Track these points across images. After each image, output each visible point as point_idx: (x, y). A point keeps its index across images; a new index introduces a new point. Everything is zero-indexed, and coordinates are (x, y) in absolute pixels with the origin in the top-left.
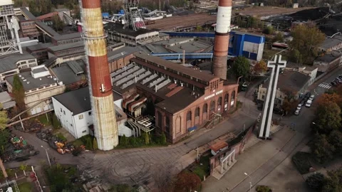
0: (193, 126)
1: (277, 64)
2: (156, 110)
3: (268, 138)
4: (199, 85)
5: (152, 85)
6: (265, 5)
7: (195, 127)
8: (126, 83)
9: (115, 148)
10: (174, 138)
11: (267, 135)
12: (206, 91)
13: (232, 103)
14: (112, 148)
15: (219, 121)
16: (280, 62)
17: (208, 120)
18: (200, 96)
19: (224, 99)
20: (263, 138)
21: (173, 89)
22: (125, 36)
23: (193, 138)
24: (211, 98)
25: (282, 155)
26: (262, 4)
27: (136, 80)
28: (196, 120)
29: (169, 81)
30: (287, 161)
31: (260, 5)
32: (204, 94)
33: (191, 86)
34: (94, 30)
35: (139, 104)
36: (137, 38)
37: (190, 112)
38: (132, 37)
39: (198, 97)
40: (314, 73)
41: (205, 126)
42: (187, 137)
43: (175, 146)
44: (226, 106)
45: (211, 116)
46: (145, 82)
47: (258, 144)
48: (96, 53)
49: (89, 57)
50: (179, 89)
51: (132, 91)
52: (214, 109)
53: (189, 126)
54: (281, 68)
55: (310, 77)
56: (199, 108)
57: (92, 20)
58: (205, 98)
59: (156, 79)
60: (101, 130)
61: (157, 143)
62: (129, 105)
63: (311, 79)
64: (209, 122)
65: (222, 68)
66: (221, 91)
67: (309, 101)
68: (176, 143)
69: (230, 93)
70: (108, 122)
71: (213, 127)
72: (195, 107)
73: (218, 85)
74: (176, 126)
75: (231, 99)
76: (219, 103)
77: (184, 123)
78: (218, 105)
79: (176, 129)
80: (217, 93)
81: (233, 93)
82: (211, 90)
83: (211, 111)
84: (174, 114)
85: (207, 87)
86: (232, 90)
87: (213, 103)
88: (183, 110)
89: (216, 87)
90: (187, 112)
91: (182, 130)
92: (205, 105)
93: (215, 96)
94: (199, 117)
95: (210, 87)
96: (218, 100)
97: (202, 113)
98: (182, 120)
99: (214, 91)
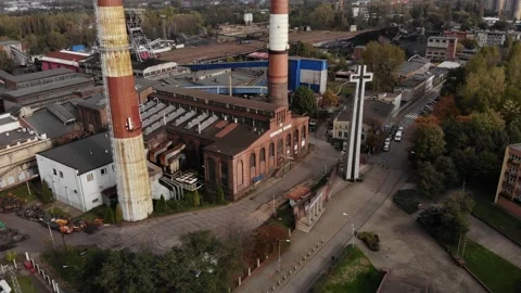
0: (258, 175)
1: (361, 78)
2: (206, 156)
3: (357, 180)
4: (261, 118)
5: (191, 125)
6: (313, 29)
7: (261, 177)
8: (150, 125)
9: (150, 216)
10: (235, 191)
11: (356, 176)
12: (272, 125)
13: (303, 143)
14: (145, 216)
15: (291, 167)
16: (365, 74)
17: (276, 167)
18: (265, 132)
19: (293, 137)
20: (352, 180)
21: (224, 128)
23: (259, 191)
24: (277, 136)
25: (380, 197)
26: (308, 29)
27: (165, 121)
28: (262, 167)
29: (214, 118)
30: (388, 203)
31: (305, 29)
32: (268, 128)
33: (249, 122)
34: (115, 37)
35: (175, 153)
36: (146, 71)
37: (254, 155)
38: (138, 72)
39: (262, 134)
40: (398, 99)
41: (273, 175)
42: (251, 191)
43: (237, 204)
44: (296, 147)
45: (280, 161)
46: (179, 122)
47: (346, 187)
48: (119, 72)
49: (108, 78)
50: (232, 127)
51: (161, 136)
52: (282, 151)
53: (253, 175)
54: (367, 83)
55: (394, 106)
56: (264, 150)
57: (112, 23)
58: (272, 135)
59: (195, 117)
60: (128, 189)
61: (211, 203)
62: (161, 156)
63: (395, 109)
64: (277, 170)
66: (290, 126)
67: (399, 134)
68: (239, 199)
69: (300, 129)
70: (139, 176)
71: (284, 176)
72: (260, 148)
73: (285, 116)
74: (237, 175)
75: (302, 137)
76: (288, 143)
77: (247, 170)
78: (287, 146)
79: (237, 179)
80: (284, 129)
81: (304, 129)
82: (277, 124)
83: (278, 153)
84: (234, 157)
85: (273, 119)
86: (302, 125)
87: (280, 143)
88: (245, 151)
89: (284, 119)
90: (250, 154)
91: (244, 180)
92: (271, 145)
93: (283, 133)
94: (265, 163)
95: (276, 119)
96: (287, 138)
97: (268, 157)
98: (245, 166)
99: (281, 125)
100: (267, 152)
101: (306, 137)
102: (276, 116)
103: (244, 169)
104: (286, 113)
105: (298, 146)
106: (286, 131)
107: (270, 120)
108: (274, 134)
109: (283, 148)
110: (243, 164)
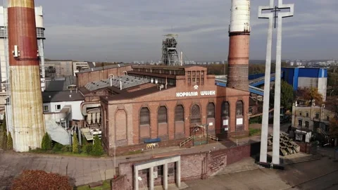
0: (154, 137)
7: (158, 140)
10: (112, 144)
11: (276, 161)
13: (240, 121)
14: (26, 150)
15: (209, 141)
16: (281, 5)
18: (168, 88)
28: (161, 129)
32: (175, 86)
37: (148, 111)
41: (179, 145)
43: (109, 159)
44: (226, 122)
45: (193, 130)
48: (13, 3)
52: (199, 120)
53: (145, 134)
56: (165, 108)
58: (179, 95)
66: (212, 93)
69: (233, 102)
70: (23, 106)
71: (192, 147)
72: (158, 104)
73: (203, 79)
74: (115, 126)
75: (236, 114)
76: (210, 113)
77: (134, 124)
78: (209, 116)
79: (115, 131)
80: (203, 93)
81: (240, 105)
82: (189, 84)
83: (192, 120)
84: (110, 102)
85: (181, 77)
86: (237, 98)
87: (196, 109)
88: (131, 101)
89: (201, 81)
90: (139, 106)
91: (129, 136)
92: (180, 108)
93: (200, 97)
94: (168, 125)
95: (187, 78)
96: (208, 106)
97: (173, 120)
98: (130, 118)
99: (196, 87)
100: (171, 114)
101: (245, 116)
102: (186, 74)
103: (128, 122)
104: (206, 76)
105: (229, 122)
106: (205, 97)
107: (178, 77)
108: (184, 94)
109: (201, 116)
110: (126, 115)
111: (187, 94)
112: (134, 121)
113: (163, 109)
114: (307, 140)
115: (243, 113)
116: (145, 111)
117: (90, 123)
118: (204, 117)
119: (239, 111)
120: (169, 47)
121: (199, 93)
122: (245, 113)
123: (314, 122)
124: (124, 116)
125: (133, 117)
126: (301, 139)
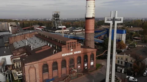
0: (51, 78)
1: (114, 20)
6: (133, 27)
7: (53, 79)
12: (63, 49)
13: (92, 63)
17: (68, 75)
21: (44, 48)
22: (51, 31)
24: (68, 56)
26: (132, 27)
28: (54, 73)
32: (61, 51)
36: (56, 31)
37: (47, 65)
38: (54, 31)
44: (86, 65)
45: (71, 72)
50: (48, 48)
51: (21, 50)
52: (74, 66)
56: (57, 63)
65: (90, 41)
66: (80, 52)
69: (89, 55)
71: (70, 81)
72: (52, 61)
73: (75, 46)
74: (29, 76)
75: (91, 60)
76: (79, 62)
77: (39, 74)
78: (78, 63)
79: (29, 78)
80: (75, 53)
81: (92, 56)
82: (68, 49)
83: (70, 67)
84: (25, 64)
85: (64, 46)
86: (91, 53)
87: (72, 60)
88: (37, 62)
89: (74, 47)
90: (42, 64)
91: (37, 80)
92: (64, 62)
93: (74, 55)
94: (58, 71)
95: (67, 46)
96: (77, 58)
97: (61, 68)
98: (37, 71)
99: (72, 50)
100: (59, 65)
101: (95, 61)
102: (67, 44)
103: (37, 73)
104: (76, 44)
105: (87, 65)
106: (76, 54)
107: (62, 46)
108: (66, 54)
109: (74, 64)
110: (35, 70)
111: (68, 54)
112: (39, 72)
113: (55, 63)
114: (123, 72)
115: (93, 59)
116: (45, 66)
117: (16, 68)
118: (76, 64)
119: (92, 59)
120: (56, 17)
121: (73, 53)
122: (95, 59)
123: (125, 62)
124: (34, 70)
125: (39, 70)
126: (120, 71)
